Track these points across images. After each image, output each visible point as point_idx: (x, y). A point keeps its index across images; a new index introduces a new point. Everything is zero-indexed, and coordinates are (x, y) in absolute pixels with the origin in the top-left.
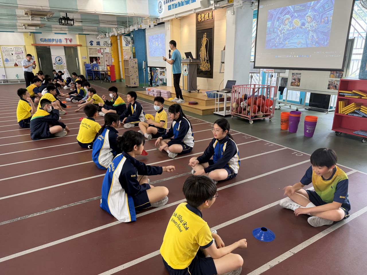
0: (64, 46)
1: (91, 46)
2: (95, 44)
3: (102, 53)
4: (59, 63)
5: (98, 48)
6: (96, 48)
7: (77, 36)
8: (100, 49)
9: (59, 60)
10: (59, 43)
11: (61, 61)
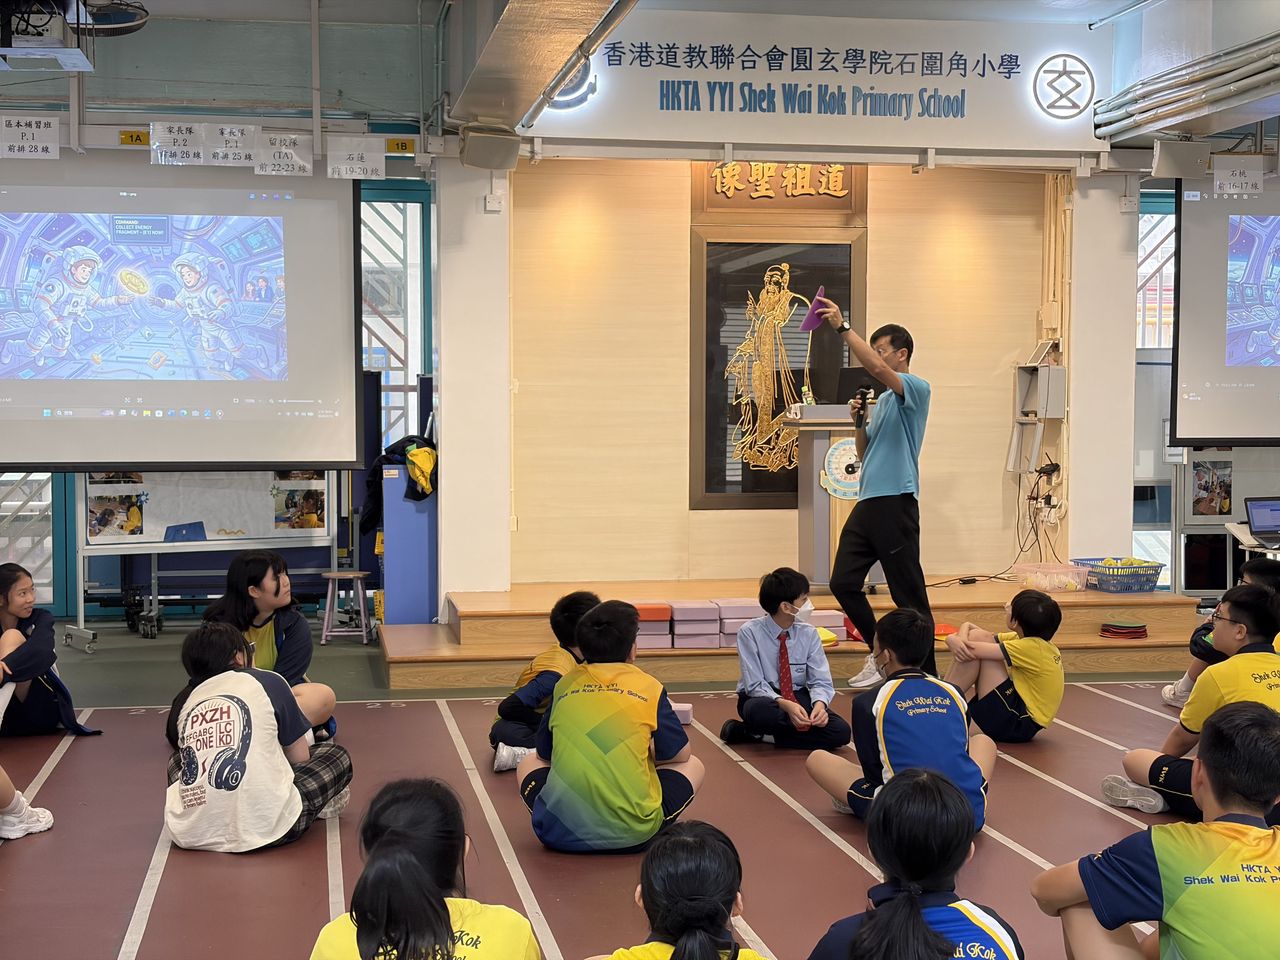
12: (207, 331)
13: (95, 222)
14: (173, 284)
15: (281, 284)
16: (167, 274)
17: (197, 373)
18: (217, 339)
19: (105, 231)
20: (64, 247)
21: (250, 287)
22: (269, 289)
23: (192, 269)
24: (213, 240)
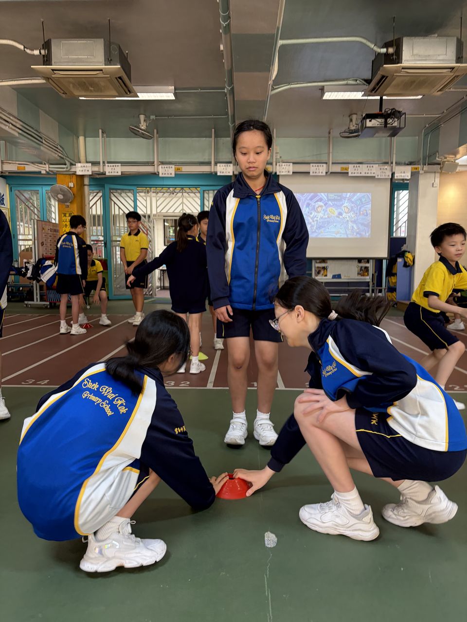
12: (350, 224)
13: (323, 195)
14: (342, 212)
15: (370, 211)
16: (341, 209)
17: (347, 236)
18: (352, 226)
19: (326, 198)
20: (315, 202)
21: (362, 213)
22: (367, 213)
23: (347, 208)
24: (353, 200)
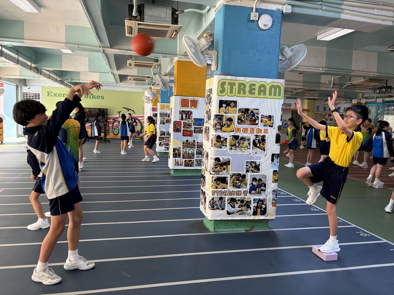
0: (292, 111)
1: (317, 111)
2: (321, 109)
3: (327, 118)
4: (285, 126)
5: (324, 114)
6: (321, 113)
7: (306, 101)
8: (325, 114)
9: (285, 124)
10: (288, 107)
11: (287, 125)
